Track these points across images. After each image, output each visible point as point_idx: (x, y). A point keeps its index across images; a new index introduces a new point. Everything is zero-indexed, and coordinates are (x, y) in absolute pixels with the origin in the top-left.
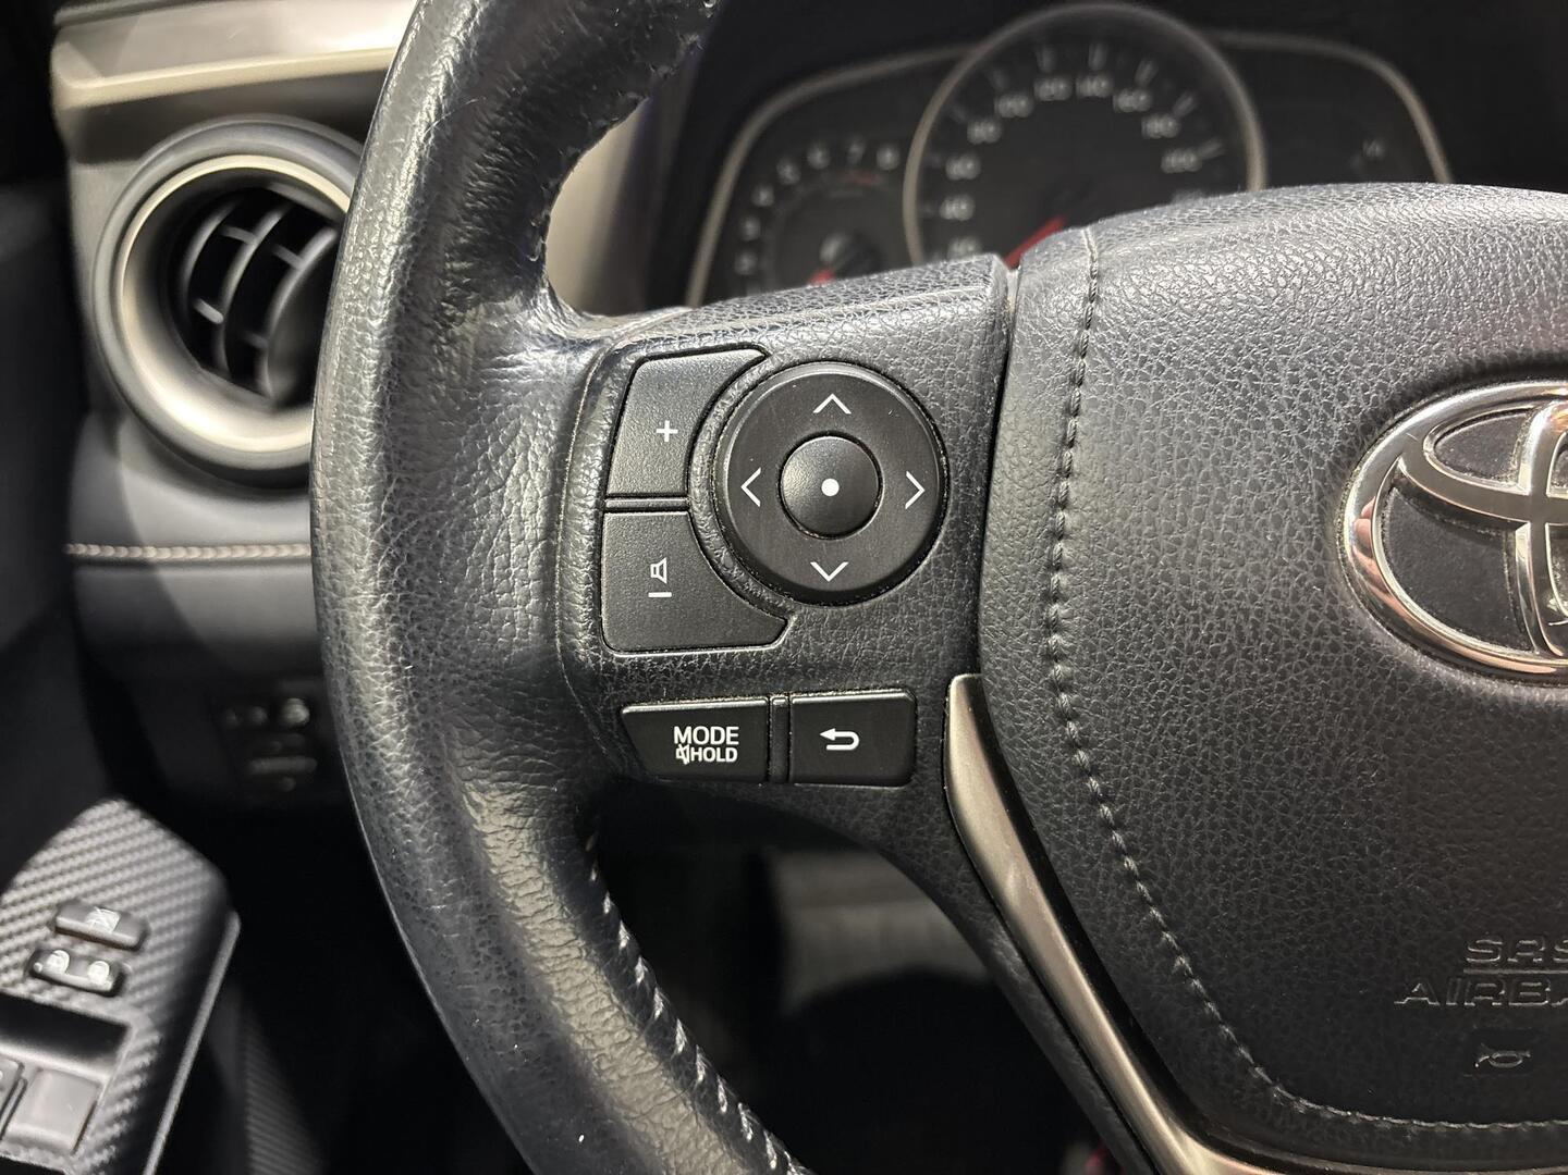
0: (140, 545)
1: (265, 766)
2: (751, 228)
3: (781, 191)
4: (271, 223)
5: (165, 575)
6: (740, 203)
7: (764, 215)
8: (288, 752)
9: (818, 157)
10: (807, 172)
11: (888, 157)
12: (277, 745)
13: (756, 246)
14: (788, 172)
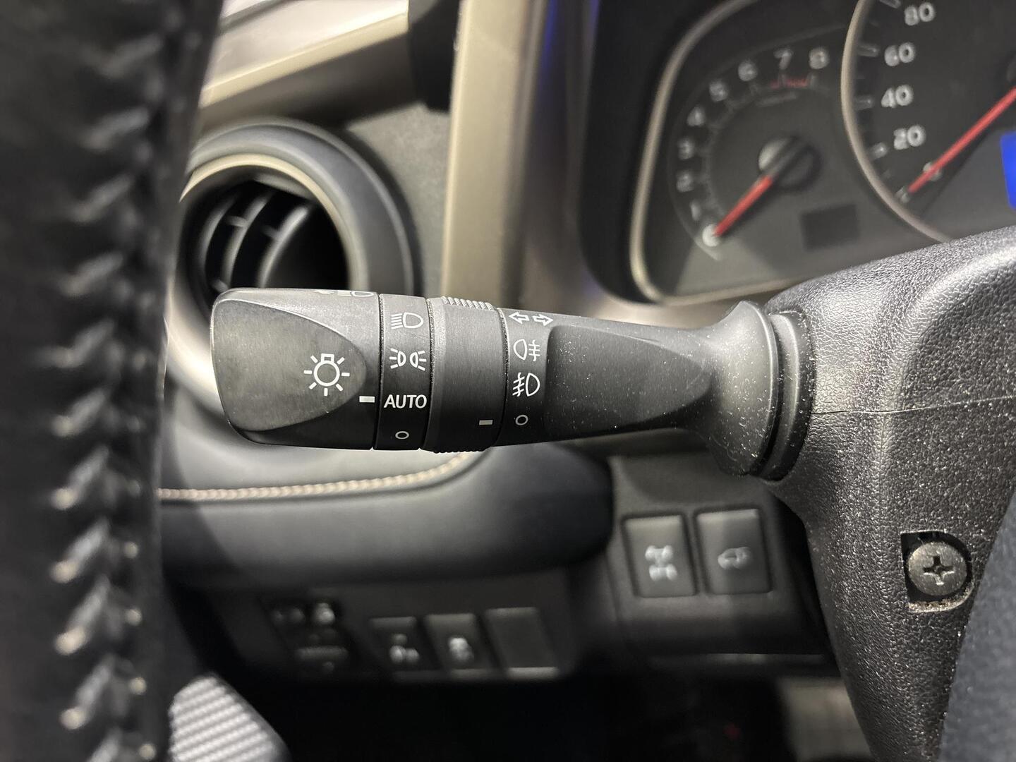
0: (187, 488)
1: (309, 653)
2: (687, 148)
3: (714, 109)
4: (258, 208)
5: (206, 512)
6: (674, 128)
7: (699, 135)
8: (323, 643)
9: (747, 72)
10: (737, 87)
11: (819, 59)
12: (315, 637)
13: (694, 164)
14: (718, 91)
